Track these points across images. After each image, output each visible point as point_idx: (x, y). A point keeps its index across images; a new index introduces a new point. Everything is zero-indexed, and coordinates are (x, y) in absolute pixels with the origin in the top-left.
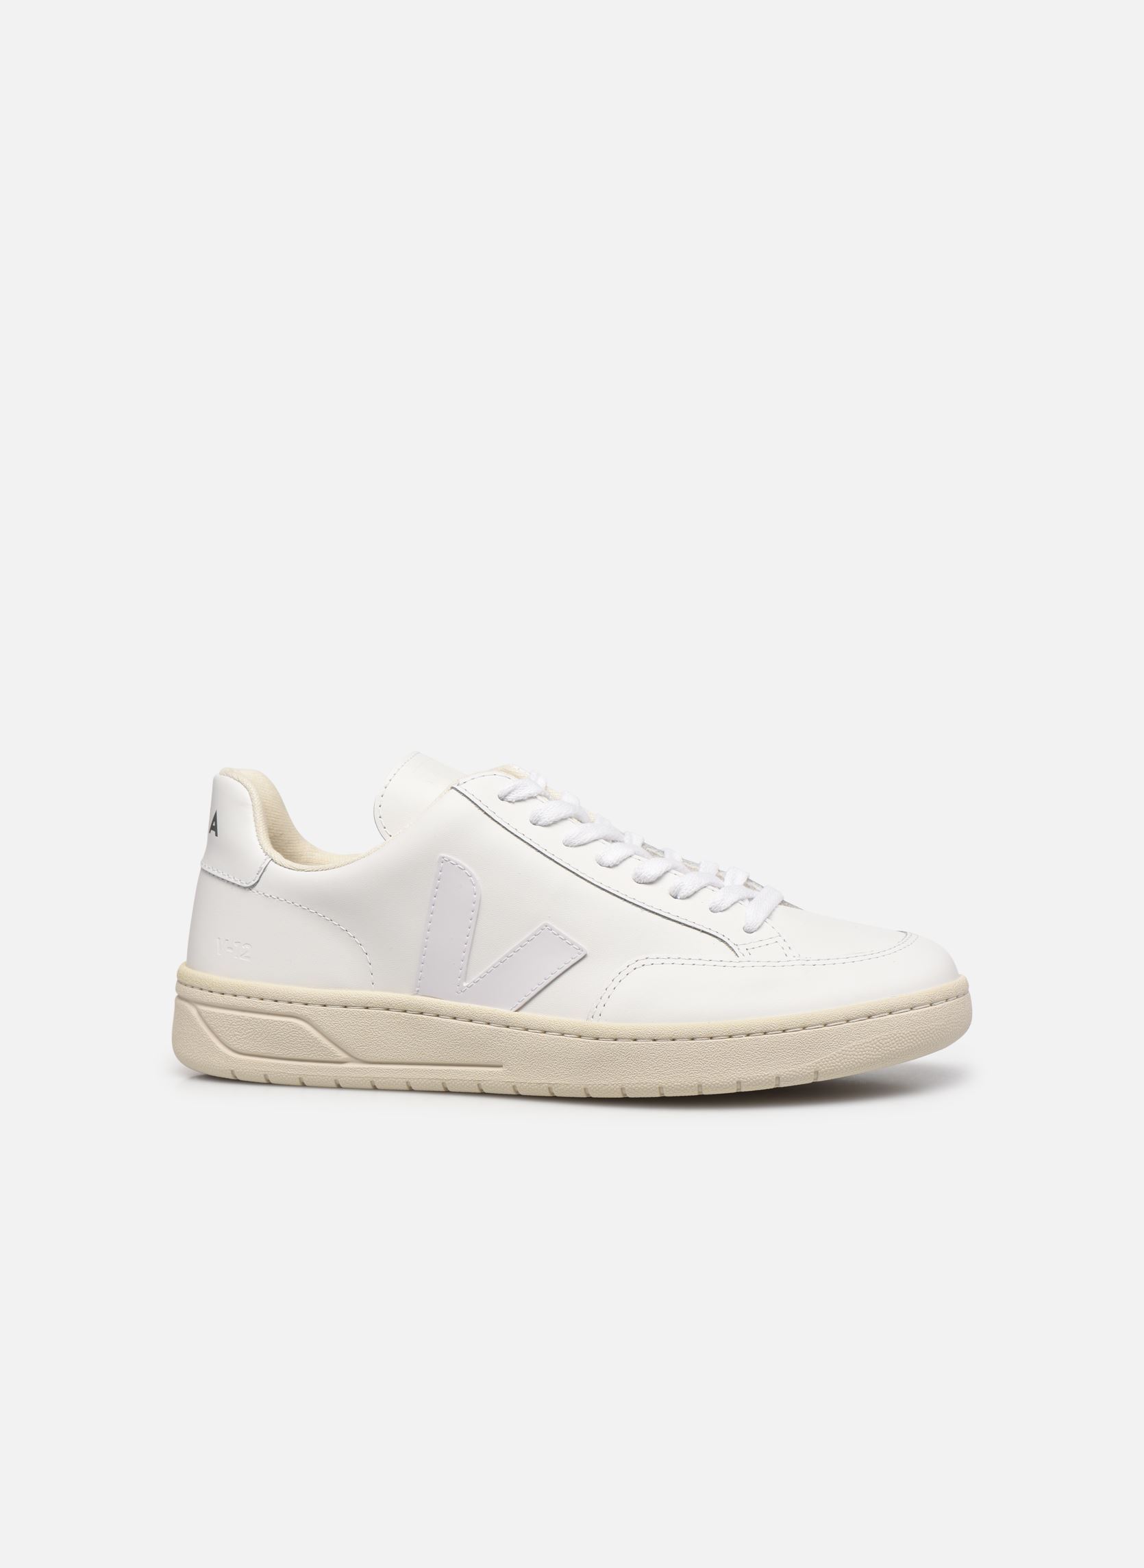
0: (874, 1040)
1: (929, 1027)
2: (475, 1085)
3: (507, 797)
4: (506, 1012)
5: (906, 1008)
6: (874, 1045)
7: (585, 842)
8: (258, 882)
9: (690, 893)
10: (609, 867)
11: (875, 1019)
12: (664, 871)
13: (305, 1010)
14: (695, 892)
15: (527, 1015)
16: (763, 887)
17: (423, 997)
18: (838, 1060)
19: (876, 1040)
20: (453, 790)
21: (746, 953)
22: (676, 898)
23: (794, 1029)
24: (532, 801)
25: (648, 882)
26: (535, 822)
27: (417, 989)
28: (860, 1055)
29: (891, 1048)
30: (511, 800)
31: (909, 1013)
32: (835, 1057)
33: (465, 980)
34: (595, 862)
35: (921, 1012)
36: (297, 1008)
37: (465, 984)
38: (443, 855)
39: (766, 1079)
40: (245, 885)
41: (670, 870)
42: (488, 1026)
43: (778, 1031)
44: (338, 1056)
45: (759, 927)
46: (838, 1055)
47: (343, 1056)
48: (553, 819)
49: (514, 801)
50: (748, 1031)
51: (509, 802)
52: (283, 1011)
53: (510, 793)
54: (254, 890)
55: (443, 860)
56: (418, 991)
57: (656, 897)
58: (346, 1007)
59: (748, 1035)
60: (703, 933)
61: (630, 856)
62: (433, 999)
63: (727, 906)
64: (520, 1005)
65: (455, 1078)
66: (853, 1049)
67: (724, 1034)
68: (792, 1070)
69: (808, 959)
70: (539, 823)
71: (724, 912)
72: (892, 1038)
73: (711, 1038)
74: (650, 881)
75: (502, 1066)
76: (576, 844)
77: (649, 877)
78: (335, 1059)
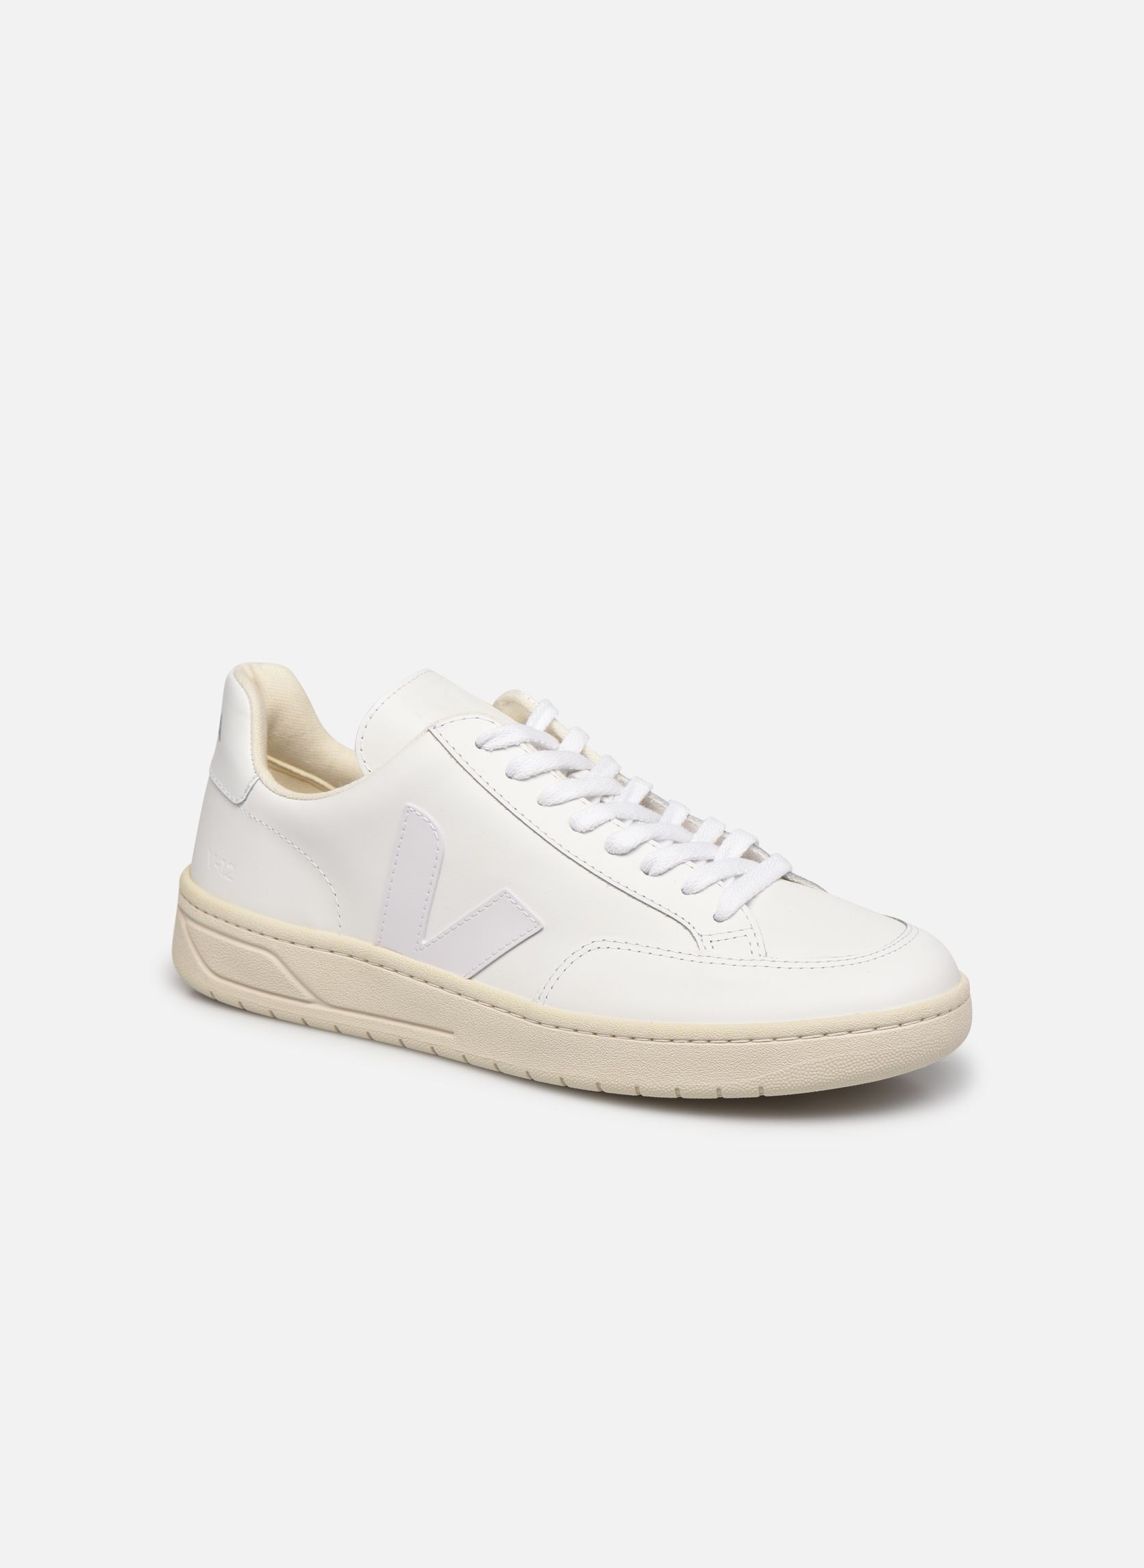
0: (827, 1060)
1: (894, 1050)
2: (429, 1047)
3: (485, 746)
4: (458, 978)
5: (868, 1028)
6: (827, 1066)
7: (562, 801)
8: (245, 800)
9: (662, 870)
10: (582, 832)
11: (831, 1037)
12: (639, 843)
13: (274, 945)
14: (670, 869)
15: (480, 984)
16: (769, 856)
17: (384, 949)
18: (785, 1078)
19: (829, 1061)
20: (429, 733)
21: (709, 946)
22: (647, 874)
23: (738, 1040)
24: (514, 749)
25: (620, 853)
26: (511, 775)
27: (379, 940)
28: (811, 1075)
29: (848, 1070)
30: (488, 749)
31: (871, 1033)
32: (781, 1075)
33: (424, 937)
34: (568, 825)
35: (885, 1034)
36: (268, 941)
37: (424, 942)
38: (409, 804)
39: (706, 1090)
40: (235, 802)
41: (648, 841)
42: (441, 990)
43: (722, 1040)
44: (303, 996)
45: (732, 915)
46: (785, 1073)
47: (309, 996)
48: (531, 773)
49: (492, 750)
50: (690, 1037)
51: (487, 750)
52: (253, 941)
53: (487, 741)
54: (242, 808)
55: (408, 810)
56: (380, 942)
57: (626, 871)
58: (312, 947)
59: (691, 1041)
60: (668, 918)
61: (610, 821)
62: (393, 953)
63: (700, 889)
64: (473, 973)
65: (411, 1037)
66: (803, 1068)
67: (666, 1038)
68: (734, 1084)
69: (774, 960)
70: (515, 777)
71: (697, 895)
72: (848, 1060)
73: (652, 1040)
74: (622, 852)
75: (452, 1033)
76: (551, 804)
77: (620, 849)
78: (302, 998)
